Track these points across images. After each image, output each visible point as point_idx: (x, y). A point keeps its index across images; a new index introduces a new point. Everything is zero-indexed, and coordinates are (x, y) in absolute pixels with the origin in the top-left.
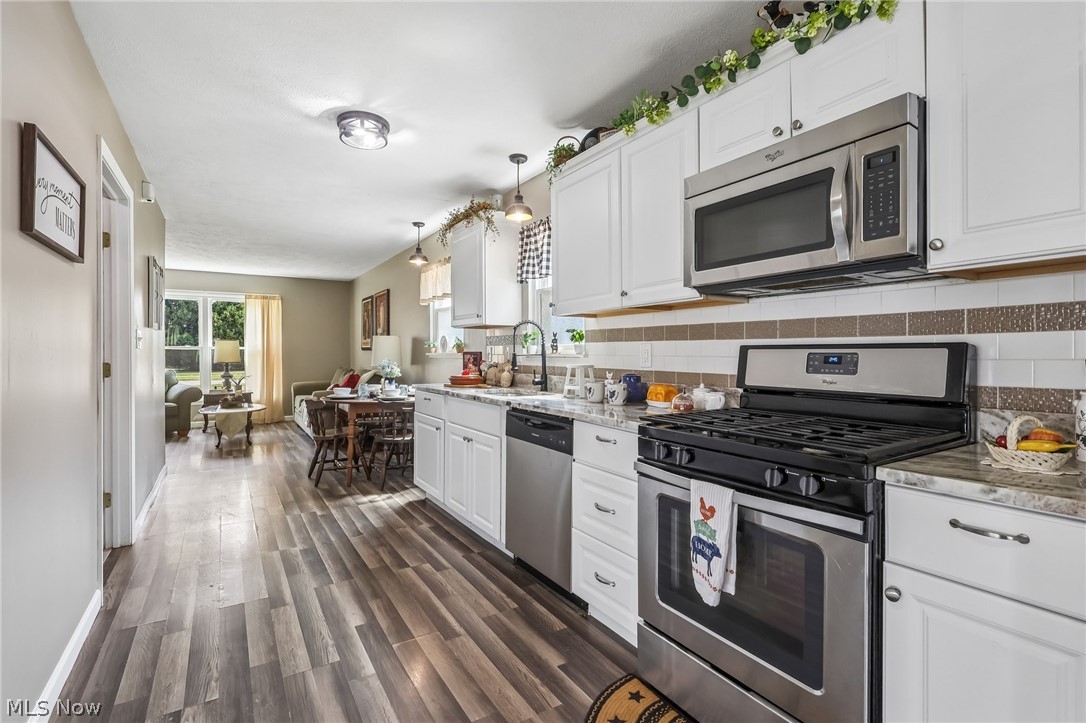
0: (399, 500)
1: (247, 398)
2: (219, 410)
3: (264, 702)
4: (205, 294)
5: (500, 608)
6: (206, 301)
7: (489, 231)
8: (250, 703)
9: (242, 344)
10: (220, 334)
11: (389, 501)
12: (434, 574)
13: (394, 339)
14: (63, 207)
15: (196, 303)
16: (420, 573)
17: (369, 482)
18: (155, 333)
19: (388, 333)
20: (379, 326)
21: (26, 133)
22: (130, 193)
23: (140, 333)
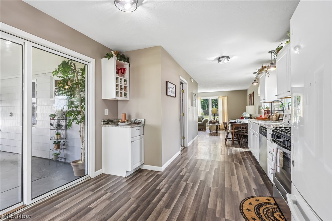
0: (243, 150)
1: (218, 122)
2: (211, 125)
3: (194, 171)
4: (210, 97)
5: (249, 175)
6: (210, 99)
7: (266, 73)
8: (193, 170)
9: (218, 109)
11: (240, 150)
12: (239, 165)
13: (252, 106)
14: (172, 90)
15: (208, 100)
16: (235, 164)
17: (239, 145)
18: (194, 107)
19: (254, 105)
20: (252, 103)
21: (167, 82)
22: (187, 82)
23: (190, 107)
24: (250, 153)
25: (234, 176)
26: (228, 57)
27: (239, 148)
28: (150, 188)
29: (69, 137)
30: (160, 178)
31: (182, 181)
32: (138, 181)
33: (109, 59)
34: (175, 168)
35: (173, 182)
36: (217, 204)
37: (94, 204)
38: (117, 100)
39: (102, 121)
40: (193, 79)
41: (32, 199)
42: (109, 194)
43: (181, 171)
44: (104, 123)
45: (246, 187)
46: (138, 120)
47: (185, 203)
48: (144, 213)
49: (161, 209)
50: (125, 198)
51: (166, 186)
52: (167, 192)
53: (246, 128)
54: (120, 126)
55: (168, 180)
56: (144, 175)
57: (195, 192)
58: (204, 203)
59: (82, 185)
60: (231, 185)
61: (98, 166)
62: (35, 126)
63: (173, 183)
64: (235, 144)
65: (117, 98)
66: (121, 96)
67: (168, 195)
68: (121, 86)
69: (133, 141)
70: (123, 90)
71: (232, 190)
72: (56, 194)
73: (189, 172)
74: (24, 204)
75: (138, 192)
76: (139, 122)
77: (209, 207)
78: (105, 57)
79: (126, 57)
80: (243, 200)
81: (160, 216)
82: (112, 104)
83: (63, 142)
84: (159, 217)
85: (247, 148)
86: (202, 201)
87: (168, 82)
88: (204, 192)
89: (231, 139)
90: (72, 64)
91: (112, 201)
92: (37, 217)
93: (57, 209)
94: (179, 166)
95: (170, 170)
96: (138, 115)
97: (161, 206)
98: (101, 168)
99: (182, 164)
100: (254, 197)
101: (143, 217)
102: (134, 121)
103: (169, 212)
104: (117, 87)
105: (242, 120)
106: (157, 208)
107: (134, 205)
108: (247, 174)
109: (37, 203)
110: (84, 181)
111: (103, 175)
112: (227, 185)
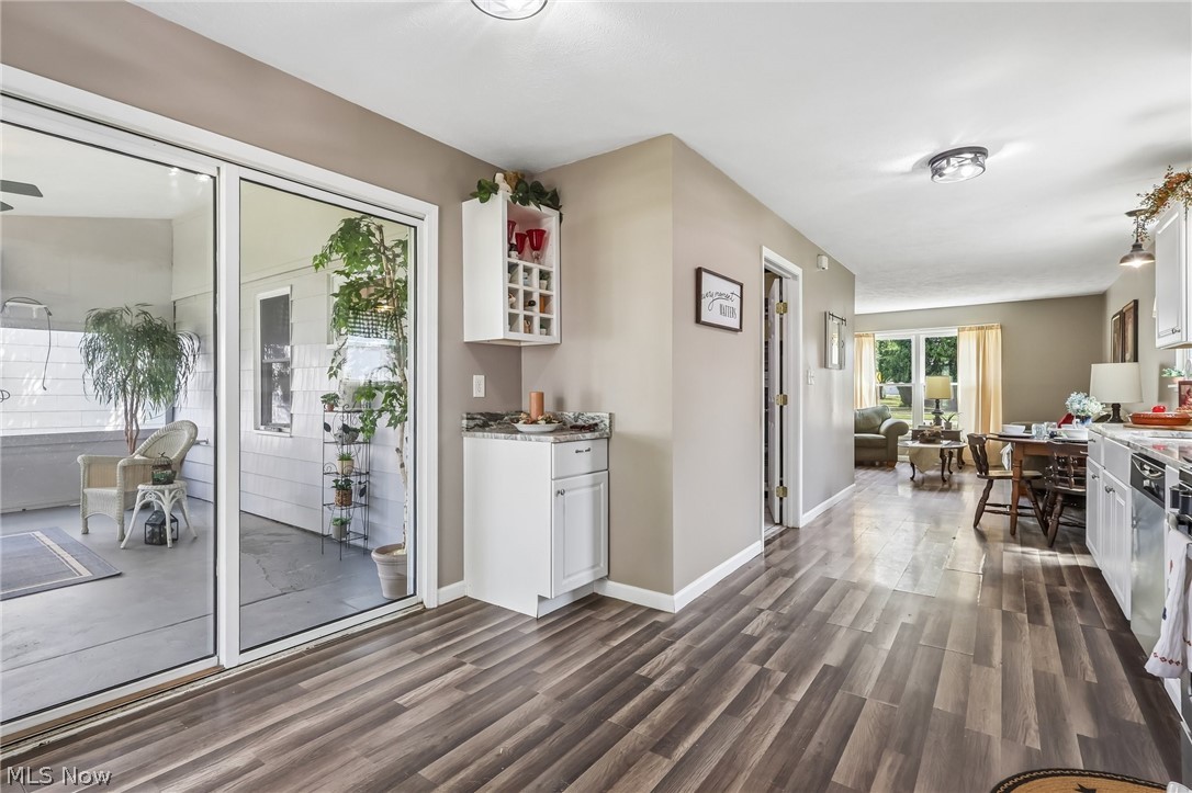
0: (1063, 560)
1: (954, 436)
2: (917, 444)
3: (806, 627)
4: (917, 332)
5: (1068, 671)
6: (918, 338)
8: (799, 624)
9: (955, 380)
10: (933, 369)
11: (1047, 558)
12: (1023, 623)
13: (1129, 367)
14: (725, 303)
15: (910, 341)
16: (1006, 616)
17: (1043, 537)
18: (836, 374)
19: (1136, 359)
20: (1128, 350)
21: (699, 272)
22: (798, 271)
23: (817, 373)
24: (1095, 573)
25: (990, 665)
26: (979, 152)
27: (1042, 549)
28: (612, 669)
29: (375, 468)
30: (661, 636)
31: (743, 659)
32: (577, 635)
33: (483, 201)
34: (726, 606)
35: (706, 655)
36: (875, 772)
37: (412, 694)
38: (517, 344)
39: (465, 416)
40: (832, 261)
41: (241, 652)
42: (468, 668)
43: (747, 621)
44: (472, 423)
45: (1039, 724)
46: (589, 416)
47: (736, 744)
48: (569, 754)
49: (634, 751)
50: (519, 690)
51: (678, 668)
52: (672, 691)
53: (1082, 462)
54: (519, 436)
55: (689, 648)
56: (604, 621)
57: (789, 708)
58: (817, 757)
59: (393, 626)
60: (963, 705)
61: (450, 569)
62: (288, 430)
63: (706, 661)
64: (1026, 530)
65: (513, 336)
66: (529, 330)
67: (678, 702)
68: (527, 294)
69: (561, 493)
70: (537, 308)
71: (964, 724)
72: (311, 645)
73: (784, 629)
74: (221, 663)
75: (566, 676)
76: (592, 422)
77: (835, 778)
78: (474, 196)
79: (548, 190)
80: (1012, 778)
81: (626, 777)
82: (501, 359)
83: (360, 483)
84: (621, 782)
85: (1085, 551)
86: (812, 748)
87: (704, 274)
88: (830, 713)
89: (1005, 506)
90: (373, 228)
91: (471, 692)
92: (245, 708)
93: (305, 692)
94: (747, 600)
95: (707, 611)
96: (588, 399)
97: (639, 740)
98: (460, 577)
99: (759, 592)
100: (1073, 772)
101: (563, 768)
102: (576, 419)
103: (663, 767)
104: (514, 299)
105: (1065, 427)
106: (622, 747)
107: (542, 721)
108: (1056, 666)
109: (256, 666)
110: (400, 615)
111: (465, 601)
112: (943, 701)
